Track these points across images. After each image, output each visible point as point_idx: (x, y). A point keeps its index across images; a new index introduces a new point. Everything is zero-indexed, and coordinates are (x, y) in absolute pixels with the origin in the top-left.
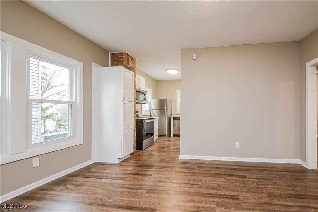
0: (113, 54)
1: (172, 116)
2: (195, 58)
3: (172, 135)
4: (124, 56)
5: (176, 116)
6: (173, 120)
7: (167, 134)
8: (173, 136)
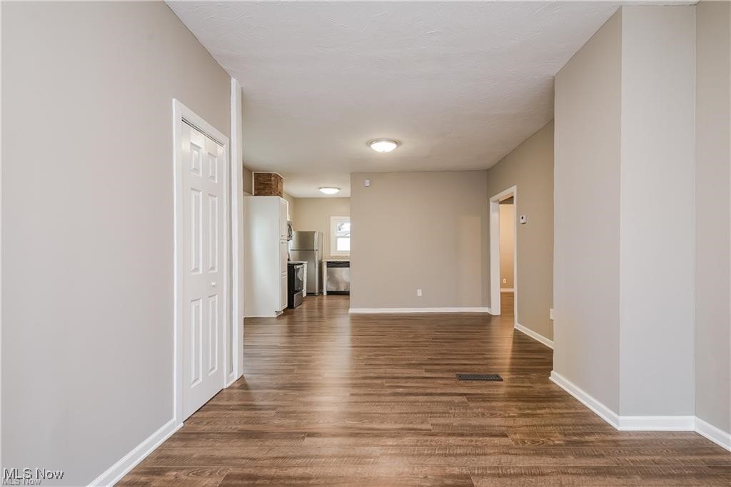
0: (258, 175)
1: (325, 261)
2: (368, 185)
3: (325, 293)
4: (273, 178)
5: (331, 260)
6: (328, 267)
7: (317, 291)
8: (328, 294)
